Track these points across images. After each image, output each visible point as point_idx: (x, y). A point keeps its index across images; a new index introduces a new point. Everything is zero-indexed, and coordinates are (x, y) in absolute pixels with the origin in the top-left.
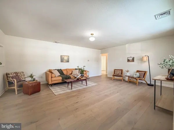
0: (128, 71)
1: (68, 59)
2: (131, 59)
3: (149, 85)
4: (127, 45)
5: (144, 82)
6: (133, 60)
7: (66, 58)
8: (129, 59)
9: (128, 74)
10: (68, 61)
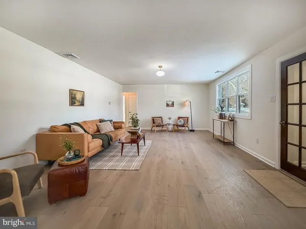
0: (170, 119)
1: (83, 99)
2: (170, 103)
3: (191, 131)
4: (165, 85)
5: (187, 129)
6: (173, 105)
7: (79, 97)
8: (169, 103)
9: (171, 122)
10: (82, 104)
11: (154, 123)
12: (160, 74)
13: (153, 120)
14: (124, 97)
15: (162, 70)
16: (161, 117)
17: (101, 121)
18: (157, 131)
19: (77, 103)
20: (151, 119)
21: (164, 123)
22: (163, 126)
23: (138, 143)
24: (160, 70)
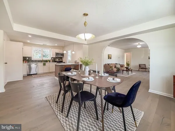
7: (110, 56)
10: (111, 59)
11: (140, 67)
13: (140, 65)
14: (125, 55)
15: (140, 45)
16: (145, 65)
17: (116, 64)
18: (141, 71)
19: (110, 58)
20: (138, 65)
21: (146, 67)
22: (146, 69)
23: (128, 71)
24: (139, 45)
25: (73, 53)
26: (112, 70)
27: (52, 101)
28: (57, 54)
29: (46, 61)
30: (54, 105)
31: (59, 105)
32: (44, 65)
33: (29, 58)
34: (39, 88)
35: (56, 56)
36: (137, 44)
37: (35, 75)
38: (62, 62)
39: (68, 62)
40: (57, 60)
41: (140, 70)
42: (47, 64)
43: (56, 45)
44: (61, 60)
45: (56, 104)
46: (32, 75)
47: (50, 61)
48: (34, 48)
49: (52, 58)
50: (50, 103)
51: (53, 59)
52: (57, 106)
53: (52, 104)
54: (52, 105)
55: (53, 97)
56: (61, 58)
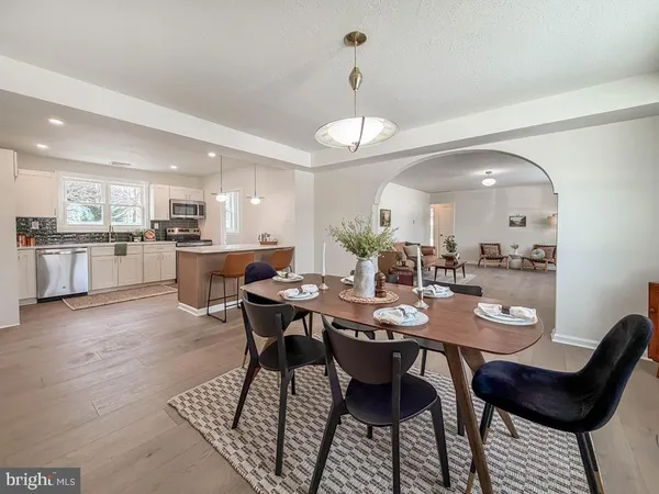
0: (515, 247)
2: (519, 219)
6: (523, 223)
7: (387, 217)
8: (515, 219)
9: (517, 253)
11: (483, 253)
12: (489, 182)
13: (482, 248)
14: (432, 211)
15: (492, 177)
16: (498, 245)
17: (407, 244)
18: (488, 267)
20: (478, 247)
21: (503, 254)
22: (501, 259)
23: (454, 270)
24: (488, 177)
25: (255, 201)
26: (404, 265)
27: (205, 419)
28: (175, 206)
29: (129, 237)
30: (228, 440)
31: (249, 439)
32: (120, 252)
33: (43, 221)
34: (119, 359)
35: (173, 216)
36: (482, 172)
37: (77, 299)
38: (197, 238)
39: (224, 239)
40: (176, 231)
41: (485, 262)
42: (133, 247)
43: (174, 167)
44: (191, 232)
45: (232, 432)
46: (60, 298)
47: (143, 237)
48: (68, 181)
49: (153, 222)
50: (203, 429)
51: (156, 226)
52: (240, 445)
53: (217, 436)
54: (216, 443)
55: (207, 399)
56: (194, 223)
